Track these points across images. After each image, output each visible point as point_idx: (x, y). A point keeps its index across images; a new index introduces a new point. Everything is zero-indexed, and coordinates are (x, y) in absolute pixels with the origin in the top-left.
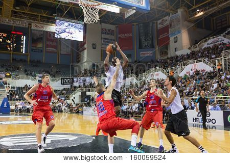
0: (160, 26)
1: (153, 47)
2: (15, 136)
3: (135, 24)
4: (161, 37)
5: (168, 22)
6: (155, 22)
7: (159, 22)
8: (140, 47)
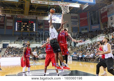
0: (102, 12)
1: (99, 23)
2: (32, 71)
3: (88, 12)
4: (103, 17)
5: (106, 10)
6: (99, 10)
7: (101, 10)
8: (92, 24)
